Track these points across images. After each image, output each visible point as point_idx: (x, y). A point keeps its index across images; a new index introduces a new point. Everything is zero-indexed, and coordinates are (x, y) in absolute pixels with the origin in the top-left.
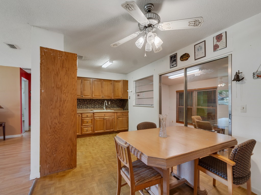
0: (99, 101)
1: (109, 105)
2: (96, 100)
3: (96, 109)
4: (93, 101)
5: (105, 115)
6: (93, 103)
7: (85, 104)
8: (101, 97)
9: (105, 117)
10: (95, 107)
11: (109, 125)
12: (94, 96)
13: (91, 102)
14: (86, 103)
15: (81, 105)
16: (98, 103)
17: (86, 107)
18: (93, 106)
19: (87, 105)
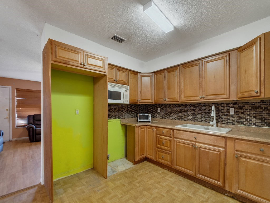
0: (203, 108)
1: (232, 116)
2: (196, 106)
3: (196, 122)
4: (192, 108)
5: (195, 138)
6: (190, 111)
7: (177, 113)
8: (198, 98)
9: (197, 144)
10: (196, 119)
11: (208, 166)
12: (185, 97)
13: (186, 109)
14: (179, 110)
15: (172, 114)
16: (200, 112)
17: (179, 118)
18: (190, 117)
19: (180, 114)
